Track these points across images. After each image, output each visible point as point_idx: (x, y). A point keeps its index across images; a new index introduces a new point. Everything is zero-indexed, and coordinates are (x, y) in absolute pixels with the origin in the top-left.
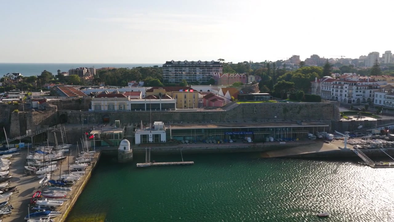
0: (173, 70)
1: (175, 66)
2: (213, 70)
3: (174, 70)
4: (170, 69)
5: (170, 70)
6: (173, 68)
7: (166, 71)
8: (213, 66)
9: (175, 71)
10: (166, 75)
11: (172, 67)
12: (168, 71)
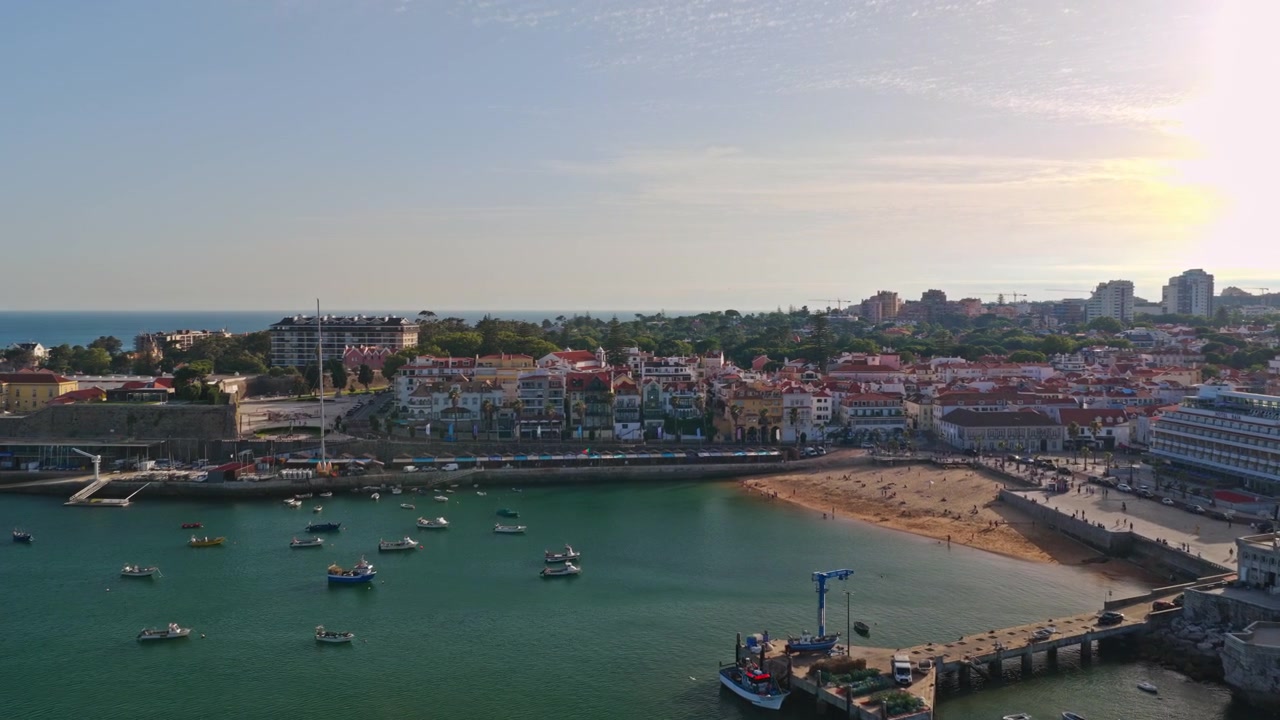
0: (292, 339)
1: (300, 329)
2: (382, 338)
3: (295, 338)
4: (287, 336)
5: (286, 338)
6: (294, 333)
7: (279, 340)
8: (383, 330)
9: (299, 340)
10: (278, 351)
11: (291, 330)
12: (283, 340)
